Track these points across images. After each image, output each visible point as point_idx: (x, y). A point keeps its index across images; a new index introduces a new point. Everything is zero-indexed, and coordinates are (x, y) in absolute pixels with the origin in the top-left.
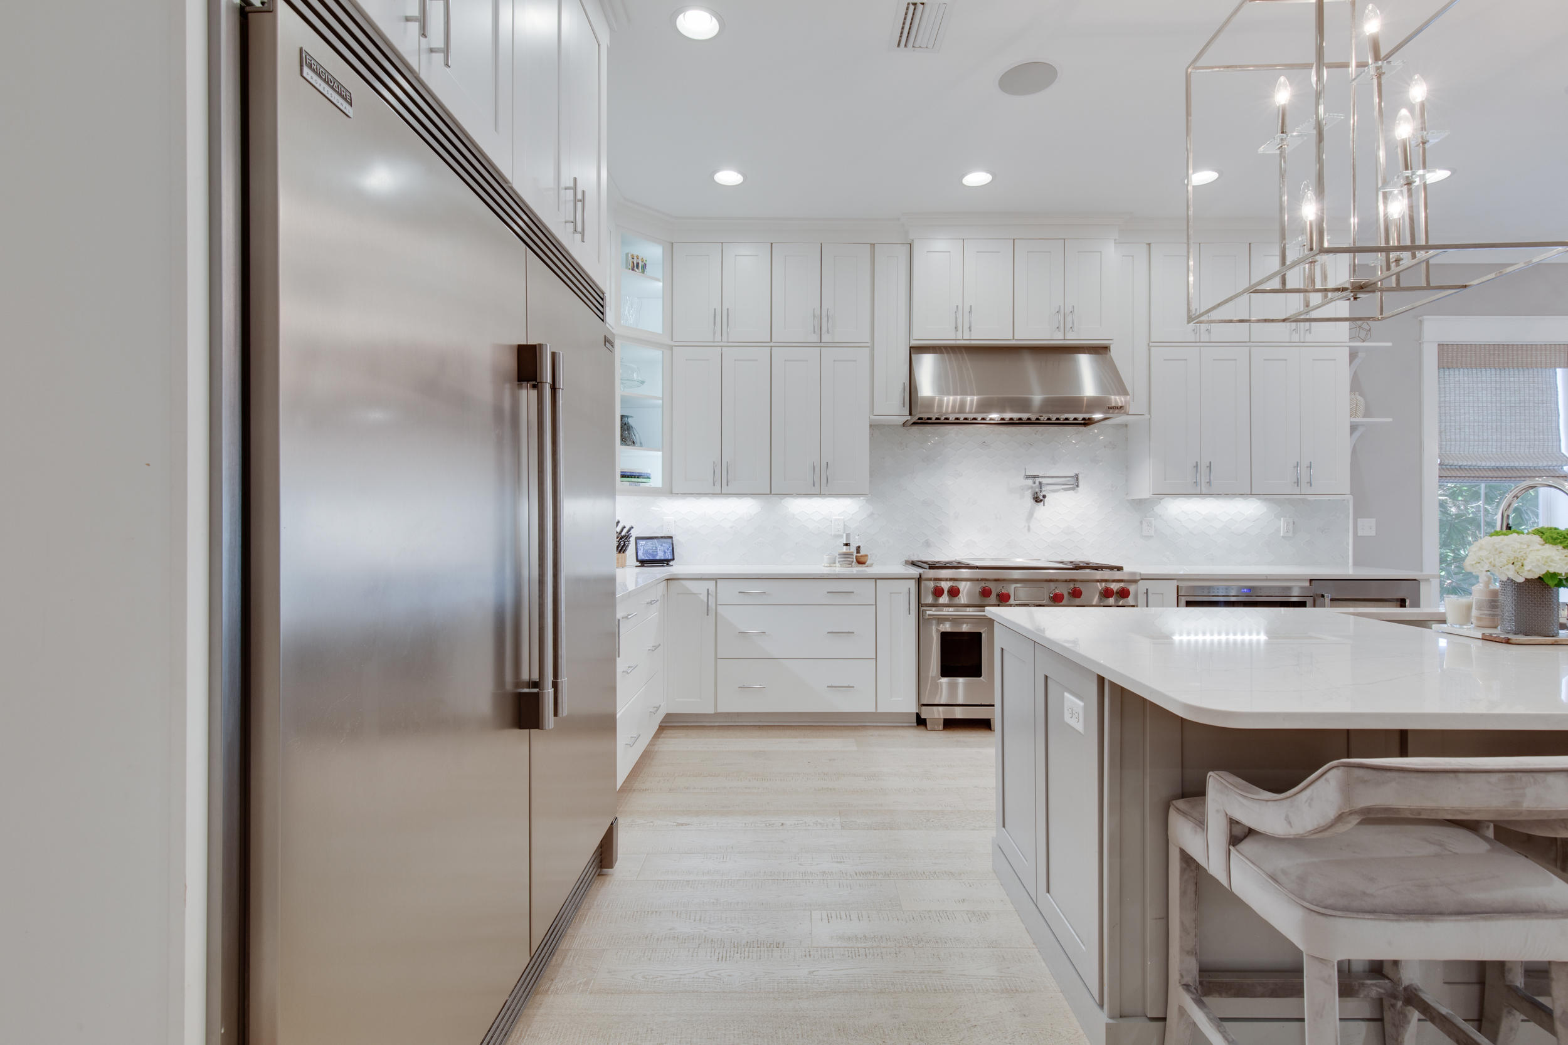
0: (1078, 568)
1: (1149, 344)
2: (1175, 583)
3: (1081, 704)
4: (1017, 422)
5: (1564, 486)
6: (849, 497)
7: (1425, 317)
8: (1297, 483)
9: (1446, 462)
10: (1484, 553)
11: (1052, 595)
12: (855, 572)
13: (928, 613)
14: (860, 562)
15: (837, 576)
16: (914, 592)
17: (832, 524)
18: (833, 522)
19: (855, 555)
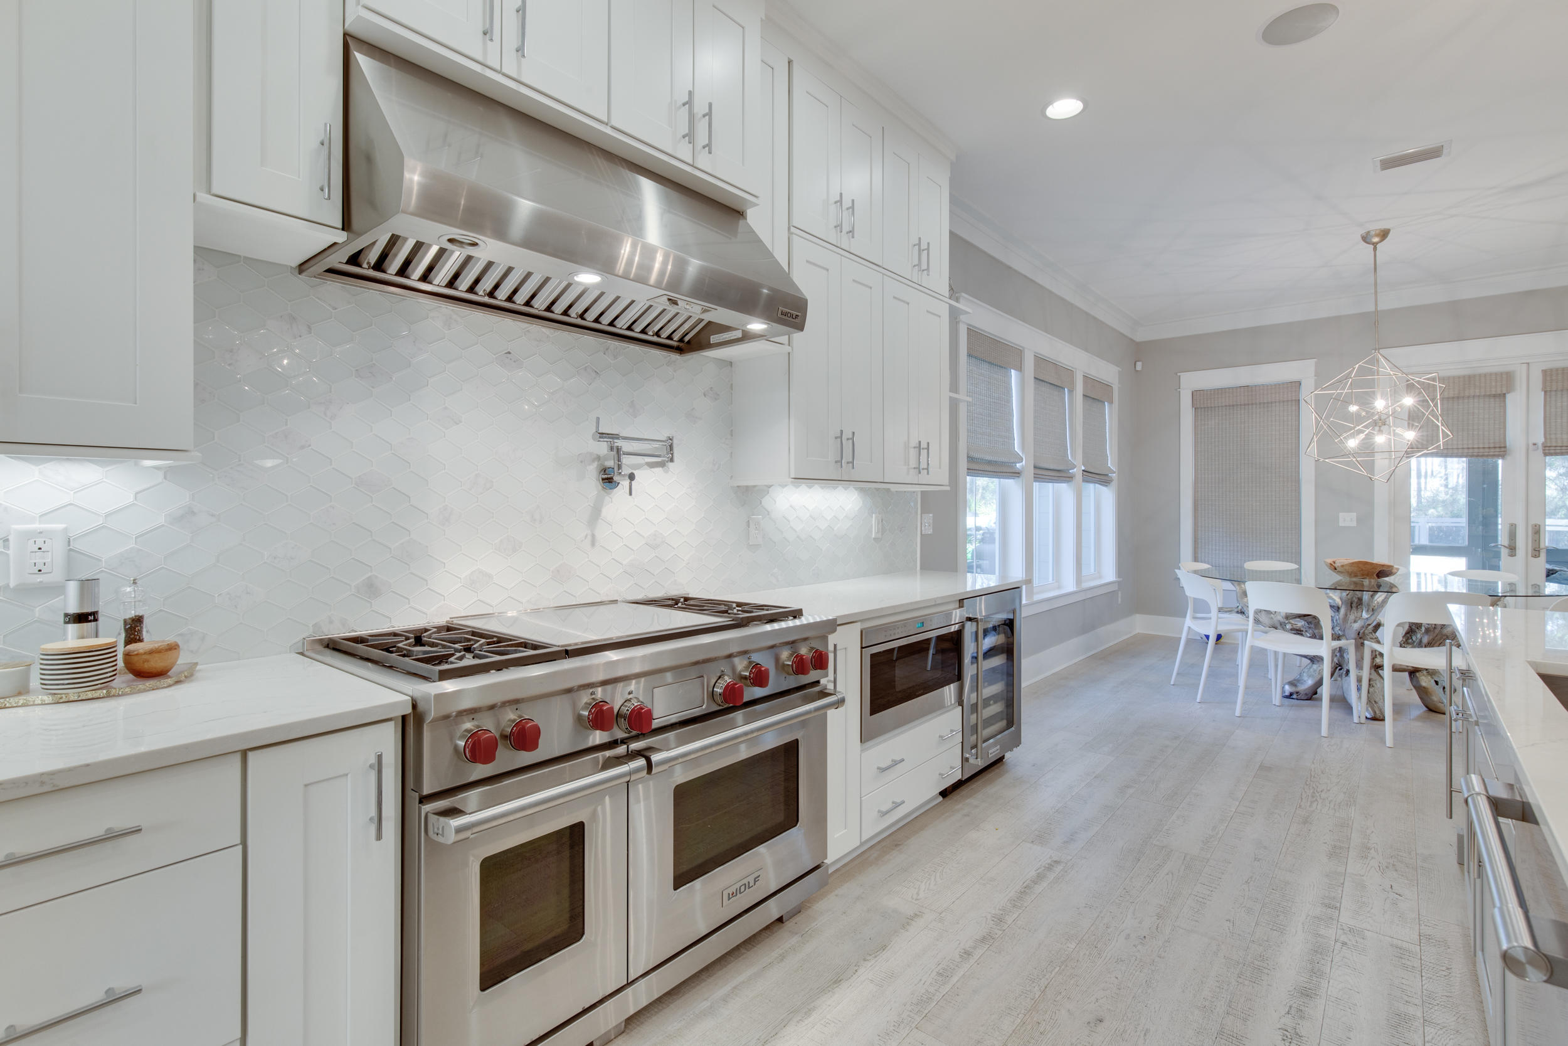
1: (790, 229)
2: (858, 627)
9: (976, 455)
14: (142, 672)
15: (43, 783)
16: (393, 761)
17: (6, 547)
18: (12, 544)
19: (121, 650)
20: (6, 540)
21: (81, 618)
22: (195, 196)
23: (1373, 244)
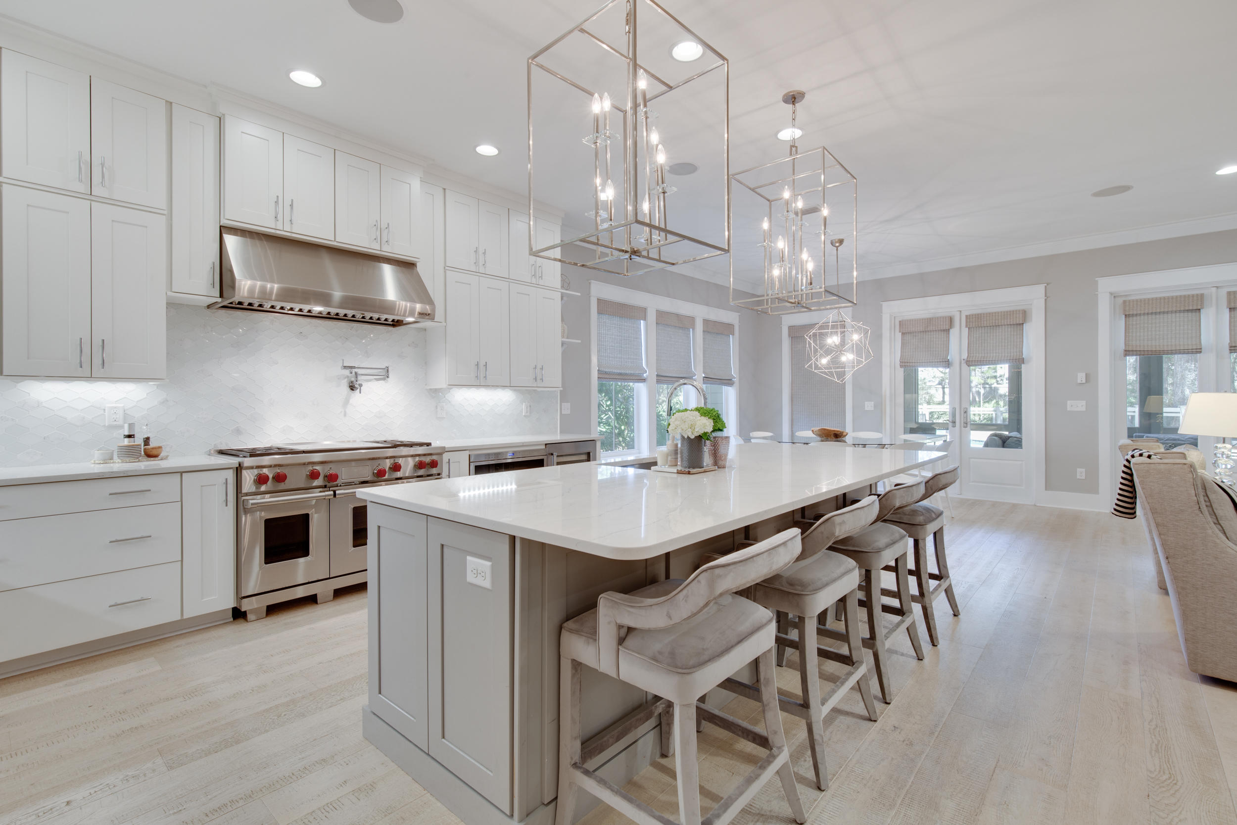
0: (395, 446)
1: (445, 268)
2: (467, 453)
3: (489, 564)
4: (335, 317)
5: (693, 383)
6: (131, 381)
7: (592, 281)
8: (536, 379)
9: (602, 369)
10: (678, 423)
11: (376, 472)
12: (143, 468)
13: (251, 502)
14: (150, 455)
15: (124, 473)
16: (232, 482)
17: (105, 412)
18: (106, 411)
19: (143, 448)
20: (104, 410)
21: (129, 436)
22: (166, 293)
23: (836, 247)
